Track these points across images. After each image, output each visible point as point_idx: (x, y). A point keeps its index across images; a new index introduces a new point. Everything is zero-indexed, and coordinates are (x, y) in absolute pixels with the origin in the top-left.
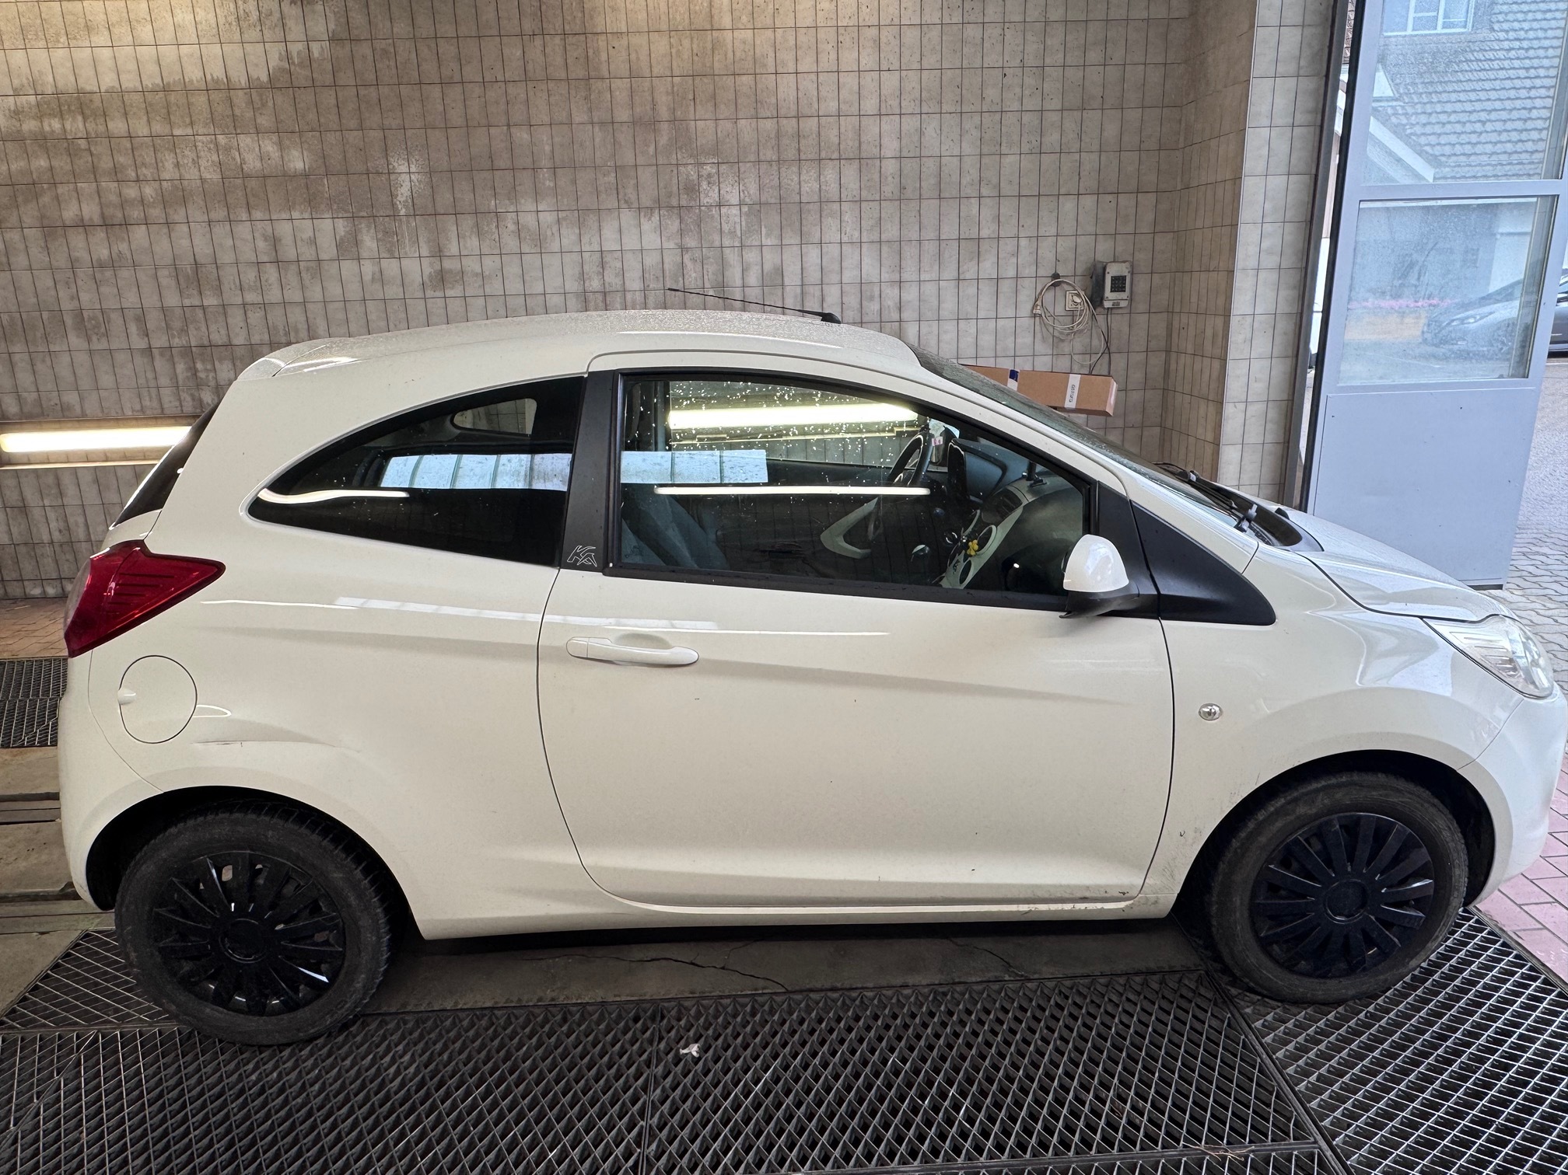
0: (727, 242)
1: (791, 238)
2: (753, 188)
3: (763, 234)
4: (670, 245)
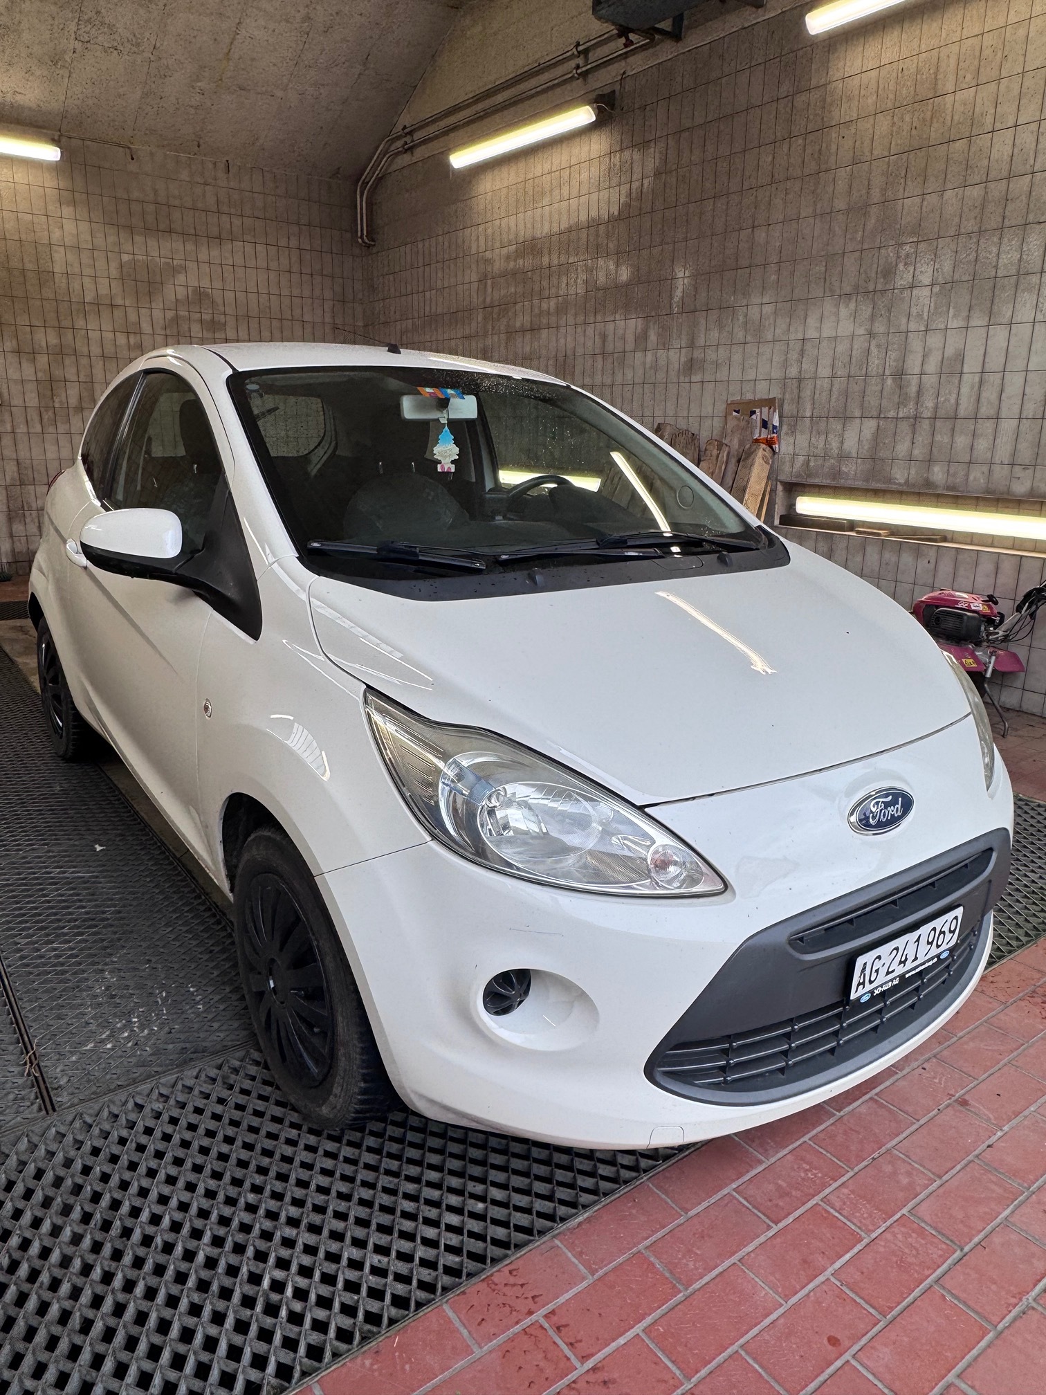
0: (913, 326)
1: (978, 320)
2: (947, 266)
3: (950, 315)
4: (861, 331)
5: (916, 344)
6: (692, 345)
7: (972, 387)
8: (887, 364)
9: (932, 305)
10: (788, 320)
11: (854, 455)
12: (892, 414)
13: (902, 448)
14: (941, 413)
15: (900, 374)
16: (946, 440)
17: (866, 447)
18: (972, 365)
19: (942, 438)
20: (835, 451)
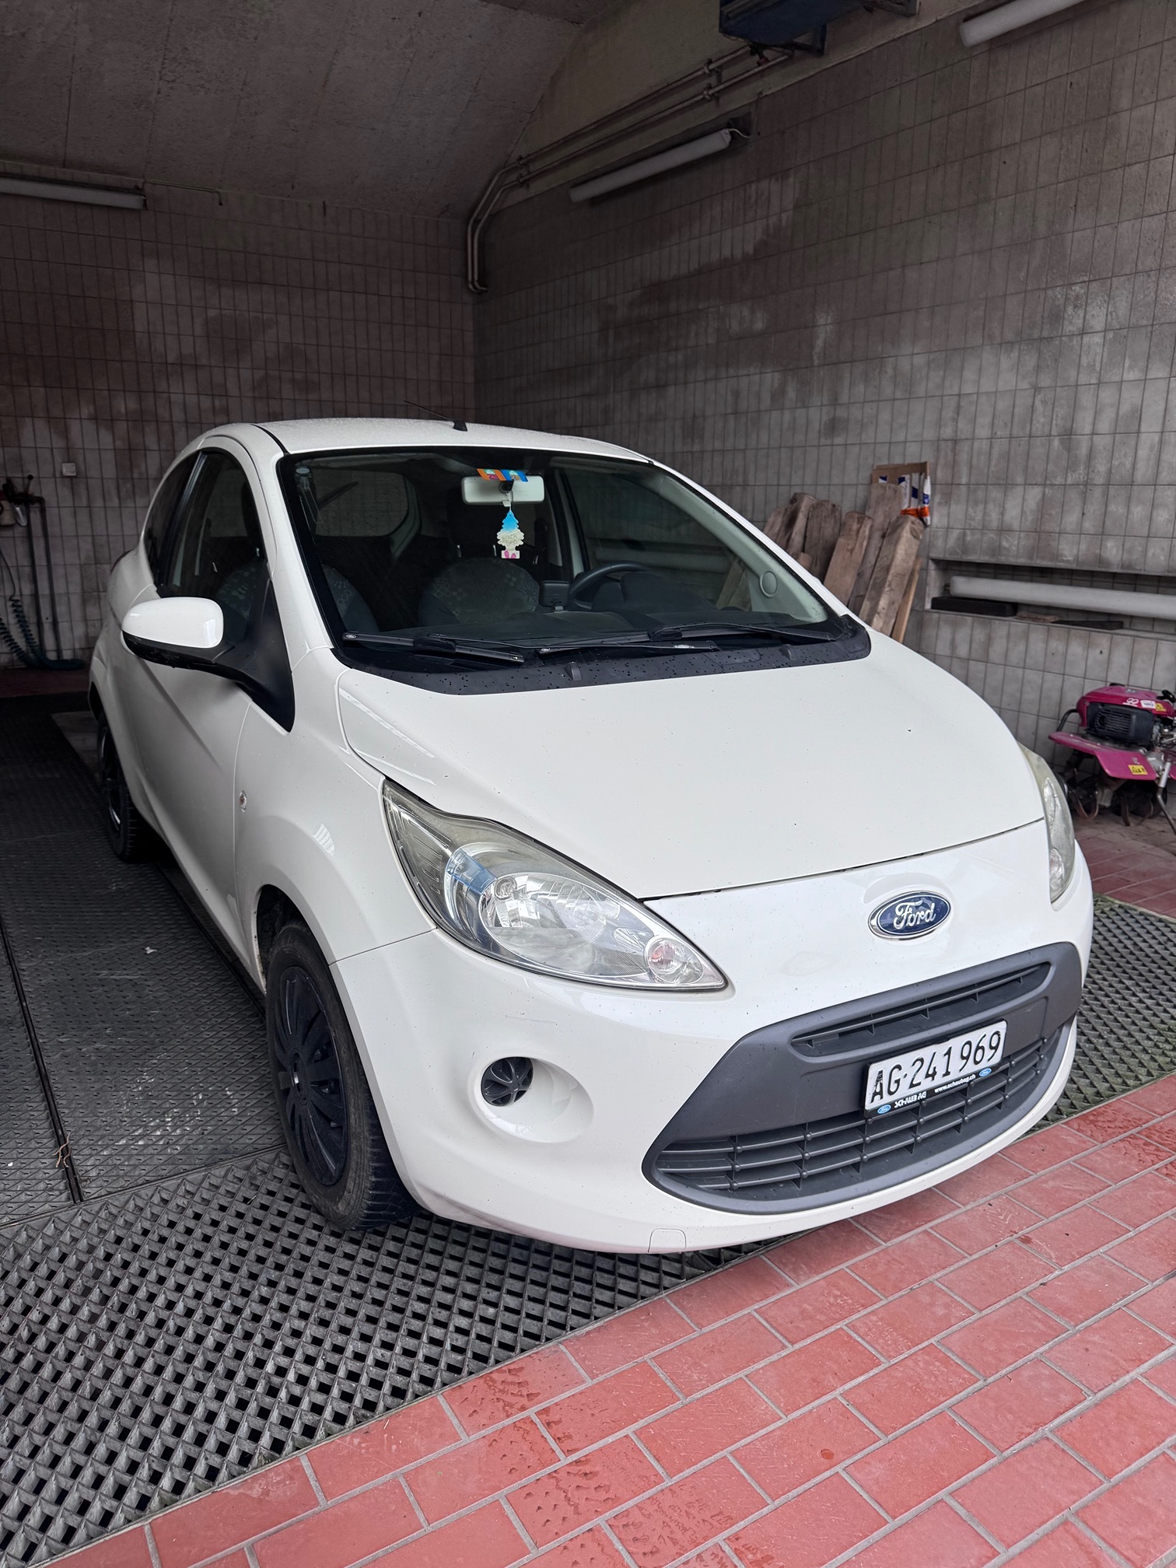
0: (1083, 379)
1: (1158, 371)
2: (1122, 309)
3: (1126, 365)
4: (1025, 385)
5: (1086, 398)
6: (835, 402)
7: (1151, 448)
8: (1054, 422)
9: (1105, 354)
10: (942, 373)
11: (1016, 526)
12: (1059, 480)
13: (1071, 519)
14: (1116, 478)
15: (1068, 435)
16: (1121, 510)
17: (1030, 518)
18: (1150, 427)
19: (1117, 508)
20: (995, 524)
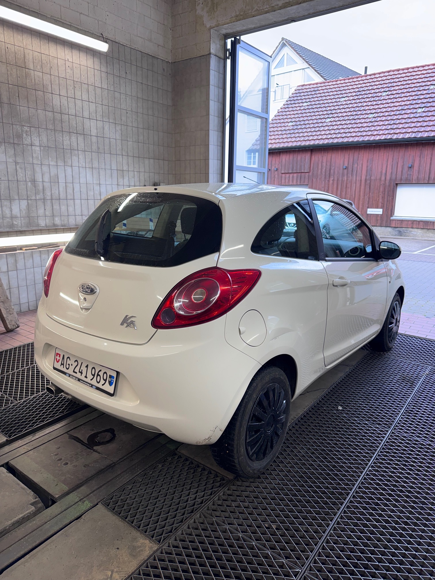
0: (35, 162)
1: (60, 163)
2: (45, 140)
3: (50, 160)
4: (10, 160)
5: (38, 169)
7: (63, 188)
8: (27, 176)
11: (19, 215)
12: (34, 198)
13: (41, 212)
14: (54, 197)
15: (34, 181)
16: (58, 208)
17: (24, 212)
18: (62, 180)
19: (56, 207)
20: (9, 215)
